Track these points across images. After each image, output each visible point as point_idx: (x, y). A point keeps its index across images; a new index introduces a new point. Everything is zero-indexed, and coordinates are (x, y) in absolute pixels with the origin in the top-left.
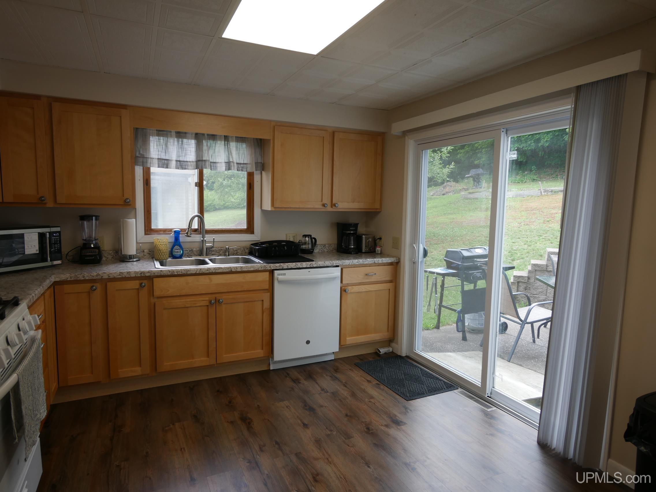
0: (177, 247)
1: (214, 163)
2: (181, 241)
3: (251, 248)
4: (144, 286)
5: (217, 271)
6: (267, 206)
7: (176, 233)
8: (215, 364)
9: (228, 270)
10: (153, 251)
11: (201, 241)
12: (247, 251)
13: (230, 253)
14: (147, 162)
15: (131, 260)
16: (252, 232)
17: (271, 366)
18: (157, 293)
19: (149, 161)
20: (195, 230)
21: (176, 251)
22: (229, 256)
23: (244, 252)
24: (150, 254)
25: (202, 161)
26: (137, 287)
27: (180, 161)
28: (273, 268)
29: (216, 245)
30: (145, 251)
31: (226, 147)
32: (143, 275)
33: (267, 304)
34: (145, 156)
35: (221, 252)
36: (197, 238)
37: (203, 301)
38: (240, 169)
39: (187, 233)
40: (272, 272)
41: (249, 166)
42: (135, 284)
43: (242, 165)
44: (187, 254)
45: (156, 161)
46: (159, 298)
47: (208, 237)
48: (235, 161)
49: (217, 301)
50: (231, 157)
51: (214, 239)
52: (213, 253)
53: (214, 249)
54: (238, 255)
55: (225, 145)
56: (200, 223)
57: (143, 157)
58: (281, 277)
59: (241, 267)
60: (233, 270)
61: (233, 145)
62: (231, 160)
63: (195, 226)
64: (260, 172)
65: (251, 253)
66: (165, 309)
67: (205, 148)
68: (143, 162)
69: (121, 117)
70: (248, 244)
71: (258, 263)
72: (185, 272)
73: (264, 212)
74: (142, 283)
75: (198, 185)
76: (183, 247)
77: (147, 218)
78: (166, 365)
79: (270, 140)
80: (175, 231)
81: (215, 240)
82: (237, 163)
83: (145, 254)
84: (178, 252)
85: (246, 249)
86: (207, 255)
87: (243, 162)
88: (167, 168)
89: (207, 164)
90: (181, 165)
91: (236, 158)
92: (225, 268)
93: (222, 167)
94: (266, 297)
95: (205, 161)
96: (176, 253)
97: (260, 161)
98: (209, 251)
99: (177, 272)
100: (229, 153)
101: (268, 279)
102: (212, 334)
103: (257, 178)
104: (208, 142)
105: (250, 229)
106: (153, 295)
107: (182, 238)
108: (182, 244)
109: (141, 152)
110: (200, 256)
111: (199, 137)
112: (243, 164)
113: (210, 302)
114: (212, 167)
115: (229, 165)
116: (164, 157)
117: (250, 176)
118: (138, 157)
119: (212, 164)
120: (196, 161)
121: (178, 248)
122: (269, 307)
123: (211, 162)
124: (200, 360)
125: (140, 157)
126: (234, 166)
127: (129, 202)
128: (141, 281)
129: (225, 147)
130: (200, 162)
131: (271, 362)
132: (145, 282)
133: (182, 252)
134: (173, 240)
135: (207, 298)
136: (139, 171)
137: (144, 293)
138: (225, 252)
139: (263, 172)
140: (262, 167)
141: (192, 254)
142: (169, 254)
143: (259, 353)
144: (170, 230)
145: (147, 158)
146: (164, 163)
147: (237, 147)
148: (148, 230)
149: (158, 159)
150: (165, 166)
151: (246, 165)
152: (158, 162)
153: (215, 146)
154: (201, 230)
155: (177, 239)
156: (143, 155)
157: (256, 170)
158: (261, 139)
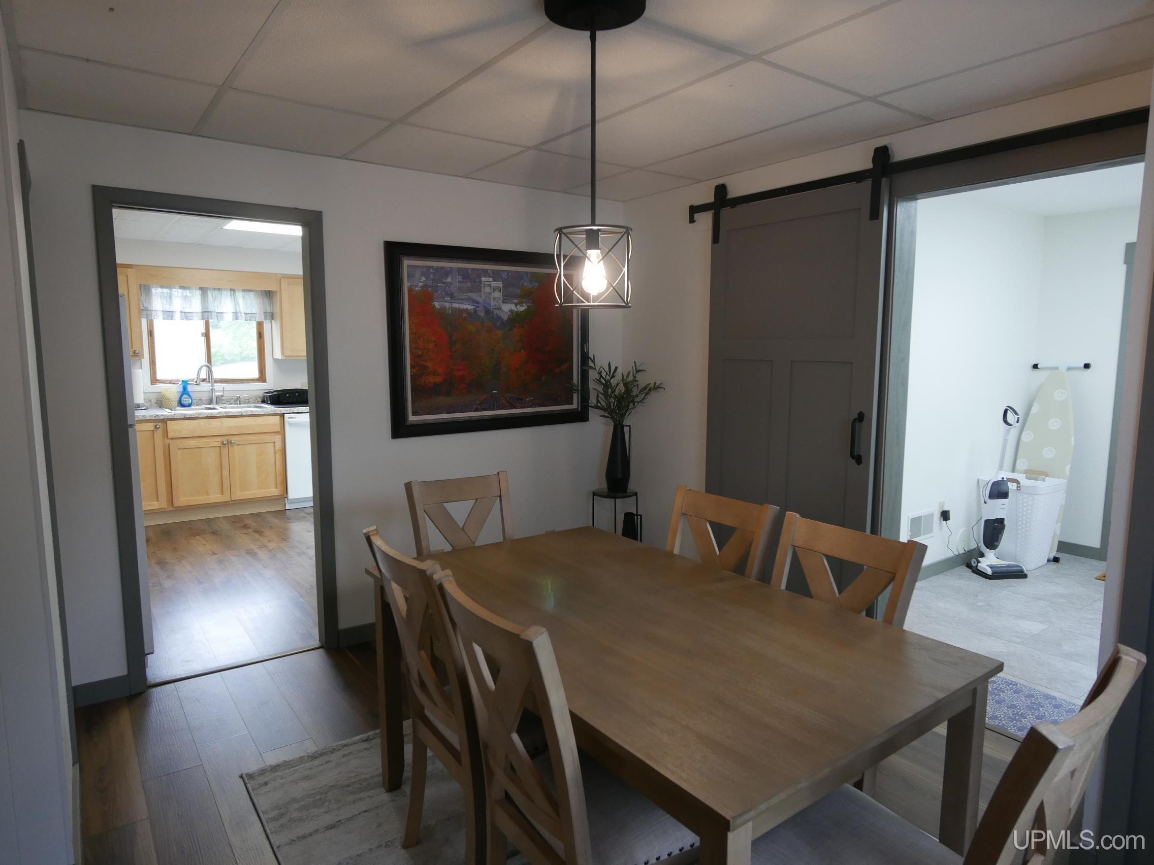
0: (185, 396)
1: (220, 313)
2: (189, 391)
3: (264, 397)
4: (159, 428)
5: (227, 415)
6: (278, 355)
7: (184, 383)
8: (229, 501)
9: (238, 414)
10: (161, 401)
11: (210, 390)
12: (260, 400)
13: (241, 402)
14: (151, 315)
15: (139, 409)
16: (265, 381)
17: (287, 506)
18: (171, 435)
19: (154, 313)
20: (204, 380)
21: (185, 400)
22: (240, 404)
23: (256, 401)
24: (157, 403)
25: (208, 312)
26: (152, 429)
27: (185, 312)
28: (283, 412)
29: (226, 394)
30: (152, 400)
31: (233, 297)
32: (157, 418)
33: (279, 446)
34: (149, 309)
35: (232, 402)
36: (206, 387)
37: (217, 442)
38: (249, 318)
39: (196, 382)
40: (283, 415)
41: (258, 316)
42: (150, 426)
43: (250, 315)
44: (196, 404)
45: (160, 314)
46: (172, 439)
47: (218, 387)
48: (242, 311)
49: (230, 443)
50: (237, 307)
51: (224, 388)
52: (223, 402)
53: (224, 398)
54: (250, 403)
55: (231, 296)
56: (208, 372)
57: (147, 309)
58: (290, 420)
59: (252, 411)
60: (243, 414)
61: (239, 294)
62: (238, 311)
63: (203, 375)
64: (270, 321)
65: (263, 402)
66: (179, 449)
67: (210, 298)
68: (147, 315)
69: (127, 276)
70: (261, 394)
71: (269, 408)
72: (197, 416)
73: (276, 361)
74: (156, 425)
75: (204, 335)
76: (192, 397)
77: (153, 368)
78: (182, 500)
79: (276, 291)
80: (183, 381)
81: (225, 390)
82: (245, 313)
83: (152, 403)
84: (186, 400)
85: (258, 398)
86: (217, 403)
87: (250, 312)
88: (172, 319)
89: (214, 315)
90: (186, 315)
91: (242, 308)
92: (236, 412)
93: (229, 317)
94: (278, 439)
95: (211, 312)
96: (185, 402)
97: (269, 310)
98: (219, 400)
99: (189, 415)
100: (236, 304)
101: (279, 422)
102: (225, 473)
103: (267, 327)
104: (213, 293)
105: (262, 378)
106: (167, 437)
107: (190, 388)
108: (190, 393)
109: (145, 305)
110: (210, 404)
111: (203, 290)
112: (252, 313)
113: (223, 443)
114: (219, 318)
115: (236, 315)
116: (168, 309)
117: (260, 325)
118: (142, 310)
119: (218, 314)
120: (202, 313)
121: (187, 396)
122: (281, 448)
123: (217, 313)
124: (215, 497)
125: (144, 310)
126: (241, 316)
127: (138, 354)
128: (156, 424)
129: (231, 298)
130: (206, 313)
131: (286, 502)
132: (159, 425)
133: (190, 400)
134: (181, 389)
135: (220, 439)
136: (144, 322)
137: (159, 435)
138: (236, 400)
139: (273, 321)
140: (272, 316)
141: (201, 403)
142: (178, 403)
143: (274, 491)
144: (178, 380)
145: (151, 310)
146: (169, 315)
147: (244, 297)
148: (154, 380)
149: (163, 311)
150: (170, 318)
151: (254, 315)
152: (163, 313)
153: (221, 297)
154: (210, 380)
155: (185, 388)
156: (147, 308)
157: (265, 319)
158: (269, 291)
